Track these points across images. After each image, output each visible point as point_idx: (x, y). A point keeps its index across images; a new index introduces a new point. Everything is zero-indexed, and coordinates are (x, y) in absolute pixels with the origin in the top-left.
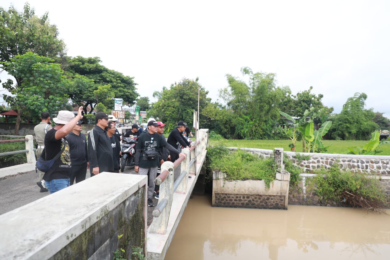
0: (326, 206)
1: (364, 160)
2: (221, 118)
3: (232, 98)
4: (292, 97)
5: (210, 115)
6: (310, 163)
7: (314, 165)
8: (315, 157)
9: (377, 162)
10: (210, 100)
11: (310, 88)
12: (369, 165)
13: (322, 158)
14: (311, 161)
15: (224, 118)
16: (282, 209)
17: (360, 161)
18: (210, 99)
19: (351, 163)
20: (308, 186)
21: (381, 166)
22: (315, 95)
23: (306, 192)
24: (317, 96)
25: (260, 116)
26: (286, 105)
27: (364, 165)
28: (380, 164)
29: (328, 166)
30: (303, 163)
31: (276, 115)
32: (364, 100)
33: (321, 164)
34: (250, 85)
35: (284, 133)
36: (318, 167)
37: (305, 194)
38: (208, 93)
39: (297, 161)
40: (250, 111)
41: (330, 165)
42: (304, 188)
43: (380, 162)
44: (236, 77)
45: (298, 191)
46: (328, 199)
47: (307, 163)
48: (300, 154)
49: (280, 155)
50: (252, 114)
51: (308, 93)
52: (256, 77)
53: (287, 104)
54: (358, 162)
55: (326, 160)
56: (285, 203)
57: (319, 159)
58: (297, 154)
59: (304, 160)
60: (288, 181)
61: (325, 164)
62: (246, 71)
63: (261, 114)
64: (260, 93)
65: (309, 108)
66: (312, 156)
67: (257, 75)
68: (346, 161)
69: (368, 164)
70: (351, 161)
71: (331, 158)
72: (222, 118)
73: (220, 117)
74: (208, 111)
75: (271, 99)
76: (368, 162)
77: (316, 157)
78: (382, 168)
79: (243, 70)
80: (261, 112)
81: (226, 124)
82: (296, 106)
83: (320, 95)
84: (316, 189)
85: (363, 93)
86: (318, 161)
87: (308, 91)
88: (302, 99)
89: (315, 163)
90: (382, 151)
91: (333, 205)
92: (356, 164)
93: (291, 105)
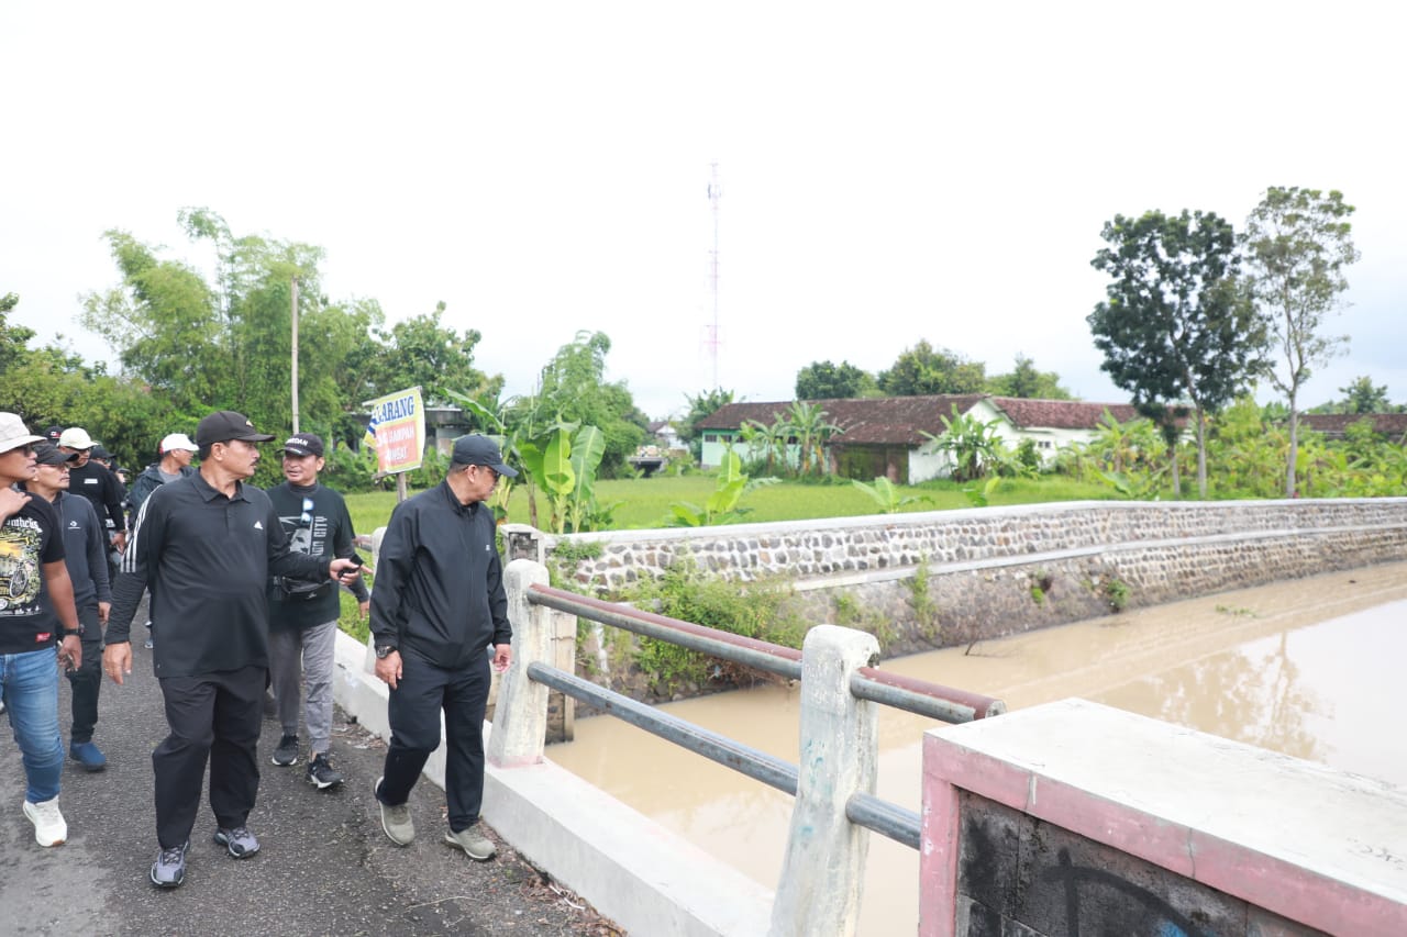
0: (671, 700)
1: (746, 541)
2: (94, 414)
3: (143, 332)
4: (375, 338)
5: (39, 405)
6: (602, 566)
7: (617, 571)
8: (615, 545)
9: (775, 544)
10: (28, 335)
11: (438, 307)
12: (760, 552)
13: (636, 548)
14: (605, 559)
15: (112, 414)
16: (555, 743)
17: (735, 546)
18: (27, 331)
19: (716, 554)
20: (612, 645)
21: (787, 554)
22: (453, 334)
23: (611, 666)
24: (461, 336)
25: (271, 407)
26: (354, 366)
27: (747, 554)
28: (783, 549)
29: (657, 571)
30: (584, 568)
31: (325, 401)
32: (602, 353)
33: (635, 567)
34: (221, 280)
35: (361, 467)
36: (631, 576)
37: (607, 675)
38: (14, 307)
39: (561, 566)
40: (228, 389)
41: (662, 566)
42: (603, 654)
43: (782, 542)
44: (154, 246)
45: (585, 667)
46: (676, 676)
47: (597, 567)
48: (568, 540)
49: (534, 551)
50: (235, 398)
51: (432, 325)
52: (240, 253)
53: (359, 362)
54: (731, 549)
55: (649, 552)
56: (563, 718)
57: (629, 550)
58: (560, 541)
59: (586, 558)
60: (570, 638)
61: (649, 564)
62: (201, 225)
63: (272, 398)
64: (267, 316)
65: (436, 375)
66: (607, 543)
67: (247, 247)
68: (700, 549)
69: (755, 552)
70: (715, 547)
71: (661, 545)
72: (100, 417)
73: (93, 409)
74: (28, 384)
75: (312, 341)
76: (754, 546)
77: (619, 545)
78: (788, 559)
79: (187, 218)
80: (274, 391)
81: (117, 439)
82: (391, 371)
83: (472, 331)
84: (637, 650)
85: (599, 333)
86: (628, 559)
87: (430, 317)
88: (411, 343)
89: (618, 565)
90: (751, 510)
91: (688, 695)
92: (726, 555)
93: (375, 366)
